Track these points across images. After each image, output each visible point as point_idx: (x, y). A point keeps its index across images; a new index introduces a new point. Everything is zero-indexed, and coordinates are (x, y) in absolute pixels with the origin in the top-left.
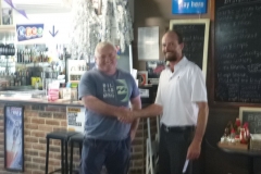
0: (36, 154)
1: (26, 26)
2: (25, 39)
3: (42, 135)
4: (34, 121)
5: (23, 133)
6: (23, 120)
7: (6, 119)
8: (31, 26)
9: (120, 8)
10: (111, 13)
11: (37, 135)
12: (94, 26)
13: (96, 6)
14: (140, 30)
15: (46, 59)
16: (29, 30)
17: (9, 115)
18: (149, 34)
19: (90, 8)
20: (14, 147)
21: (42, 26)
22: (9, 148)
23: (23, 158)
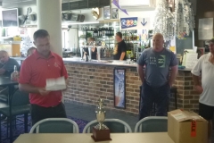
0: (132, 98)
1: (126, 19)
2: (126, 27)
3: (136, 87)
4: (132, 78)
5: (125, 85)
6: (125, 77)
7: (115, 76)
8: (130, 19)
9: (187, 7)
10: (181, 10)
11: (133, 86)
12: (170, 19)
13: (171, 6)
14: (200, 20)
15: (135, 38)
16: (128, 21)
17: (116, 74)
18: (206, 23)
19: (167, 7)
20: (120, 94)
21: (136, 19)
22: (116, 94)
23: (125, 101)
